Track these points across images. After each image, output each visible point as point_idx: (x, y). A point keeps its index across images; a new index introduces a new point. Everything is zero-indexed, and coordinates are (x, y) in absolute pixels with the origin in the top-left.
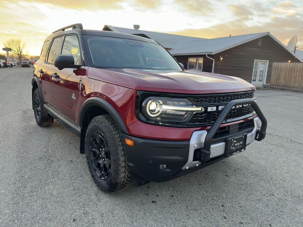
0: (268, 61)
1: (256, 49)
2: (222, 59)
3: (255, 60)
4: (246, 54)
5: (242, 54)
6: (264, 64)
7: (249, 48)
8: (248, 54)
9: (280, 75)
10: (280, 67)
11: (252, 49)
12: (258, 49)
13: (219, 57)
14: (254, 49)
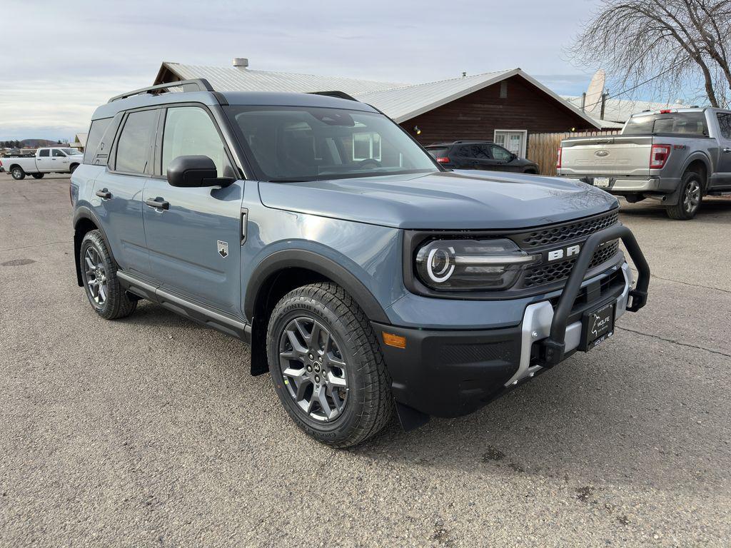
0: (526, 131)
1: (495, 106)
2: (419, 132)
3: (496, 130)
4: (475, 119)
5: (465, 118)
6: (518, 138)
7: (479, 106)
8: (479, 119)
9: (543, 160)
10: (543, 144)
11: (486, 106)
12: (501, 107)
13: (413, 128)
14: (492, 106)
